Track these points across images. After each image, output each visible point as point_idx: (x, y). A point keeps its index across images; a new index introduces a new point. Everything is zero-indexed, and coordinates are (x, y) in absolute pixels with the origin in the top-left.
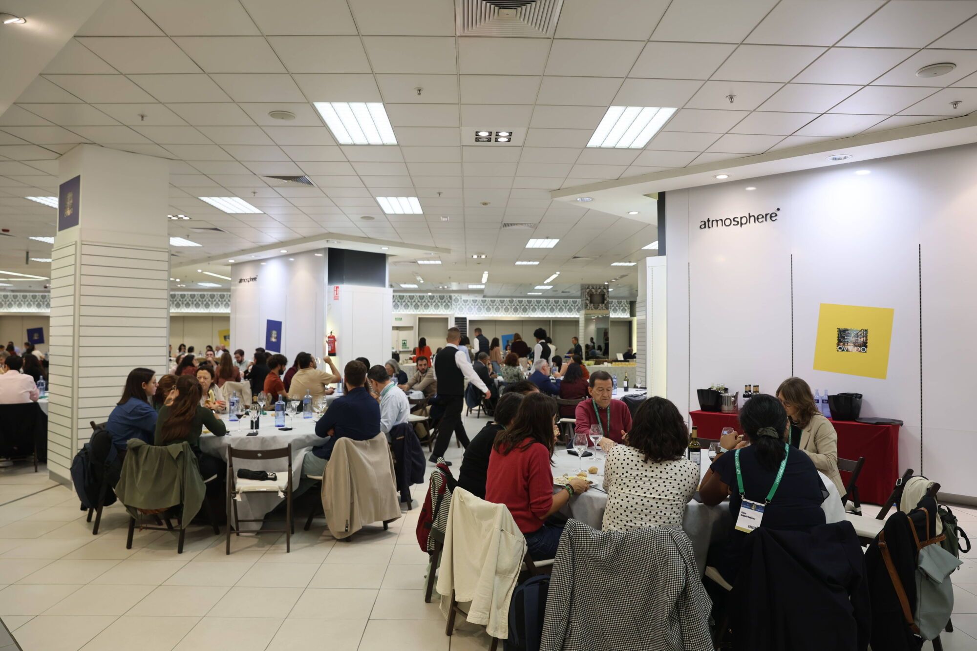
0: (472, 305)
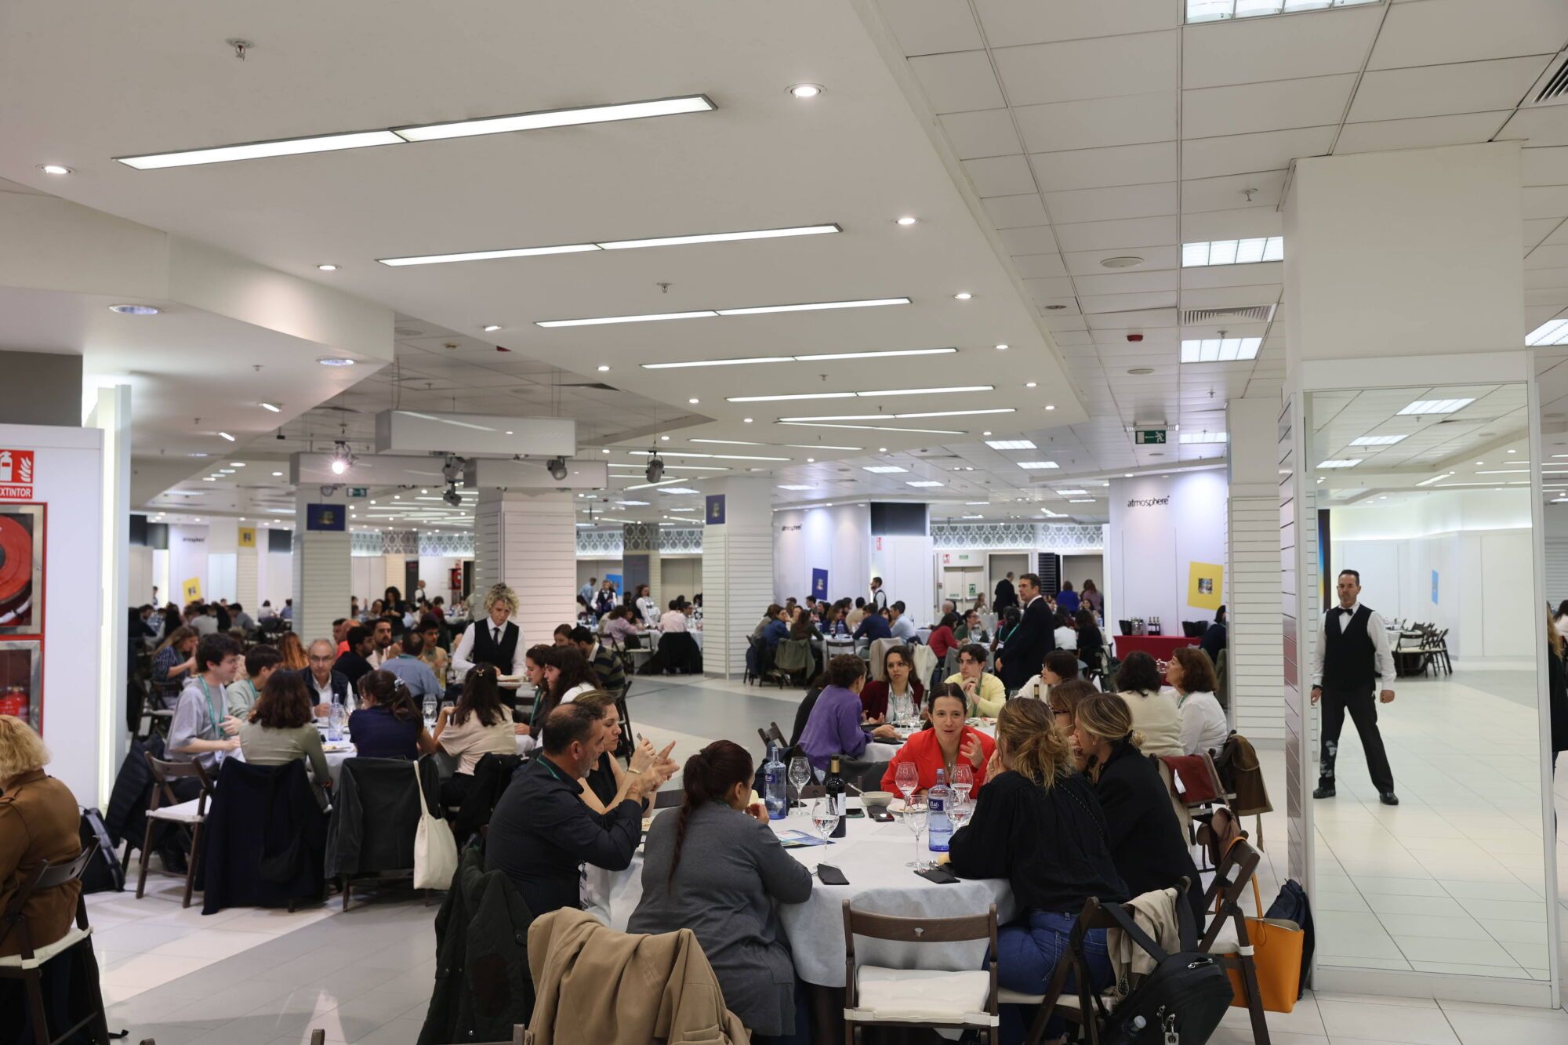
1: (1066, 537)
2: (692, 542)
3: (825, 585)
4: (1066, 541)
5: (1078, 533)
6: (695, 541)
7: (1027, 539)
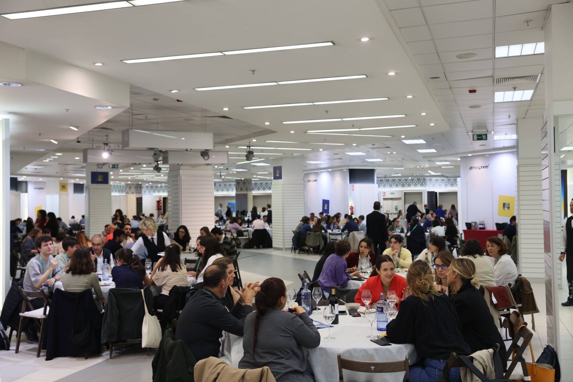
0: (441, 182)
1: (440, 184)
2: (267, 188)
3: (328, 207)
4: (440, 185)
5: (446, 182)
6: (268, 187)
7: (422, 185)
